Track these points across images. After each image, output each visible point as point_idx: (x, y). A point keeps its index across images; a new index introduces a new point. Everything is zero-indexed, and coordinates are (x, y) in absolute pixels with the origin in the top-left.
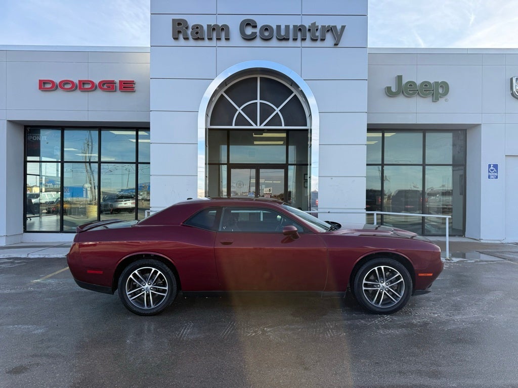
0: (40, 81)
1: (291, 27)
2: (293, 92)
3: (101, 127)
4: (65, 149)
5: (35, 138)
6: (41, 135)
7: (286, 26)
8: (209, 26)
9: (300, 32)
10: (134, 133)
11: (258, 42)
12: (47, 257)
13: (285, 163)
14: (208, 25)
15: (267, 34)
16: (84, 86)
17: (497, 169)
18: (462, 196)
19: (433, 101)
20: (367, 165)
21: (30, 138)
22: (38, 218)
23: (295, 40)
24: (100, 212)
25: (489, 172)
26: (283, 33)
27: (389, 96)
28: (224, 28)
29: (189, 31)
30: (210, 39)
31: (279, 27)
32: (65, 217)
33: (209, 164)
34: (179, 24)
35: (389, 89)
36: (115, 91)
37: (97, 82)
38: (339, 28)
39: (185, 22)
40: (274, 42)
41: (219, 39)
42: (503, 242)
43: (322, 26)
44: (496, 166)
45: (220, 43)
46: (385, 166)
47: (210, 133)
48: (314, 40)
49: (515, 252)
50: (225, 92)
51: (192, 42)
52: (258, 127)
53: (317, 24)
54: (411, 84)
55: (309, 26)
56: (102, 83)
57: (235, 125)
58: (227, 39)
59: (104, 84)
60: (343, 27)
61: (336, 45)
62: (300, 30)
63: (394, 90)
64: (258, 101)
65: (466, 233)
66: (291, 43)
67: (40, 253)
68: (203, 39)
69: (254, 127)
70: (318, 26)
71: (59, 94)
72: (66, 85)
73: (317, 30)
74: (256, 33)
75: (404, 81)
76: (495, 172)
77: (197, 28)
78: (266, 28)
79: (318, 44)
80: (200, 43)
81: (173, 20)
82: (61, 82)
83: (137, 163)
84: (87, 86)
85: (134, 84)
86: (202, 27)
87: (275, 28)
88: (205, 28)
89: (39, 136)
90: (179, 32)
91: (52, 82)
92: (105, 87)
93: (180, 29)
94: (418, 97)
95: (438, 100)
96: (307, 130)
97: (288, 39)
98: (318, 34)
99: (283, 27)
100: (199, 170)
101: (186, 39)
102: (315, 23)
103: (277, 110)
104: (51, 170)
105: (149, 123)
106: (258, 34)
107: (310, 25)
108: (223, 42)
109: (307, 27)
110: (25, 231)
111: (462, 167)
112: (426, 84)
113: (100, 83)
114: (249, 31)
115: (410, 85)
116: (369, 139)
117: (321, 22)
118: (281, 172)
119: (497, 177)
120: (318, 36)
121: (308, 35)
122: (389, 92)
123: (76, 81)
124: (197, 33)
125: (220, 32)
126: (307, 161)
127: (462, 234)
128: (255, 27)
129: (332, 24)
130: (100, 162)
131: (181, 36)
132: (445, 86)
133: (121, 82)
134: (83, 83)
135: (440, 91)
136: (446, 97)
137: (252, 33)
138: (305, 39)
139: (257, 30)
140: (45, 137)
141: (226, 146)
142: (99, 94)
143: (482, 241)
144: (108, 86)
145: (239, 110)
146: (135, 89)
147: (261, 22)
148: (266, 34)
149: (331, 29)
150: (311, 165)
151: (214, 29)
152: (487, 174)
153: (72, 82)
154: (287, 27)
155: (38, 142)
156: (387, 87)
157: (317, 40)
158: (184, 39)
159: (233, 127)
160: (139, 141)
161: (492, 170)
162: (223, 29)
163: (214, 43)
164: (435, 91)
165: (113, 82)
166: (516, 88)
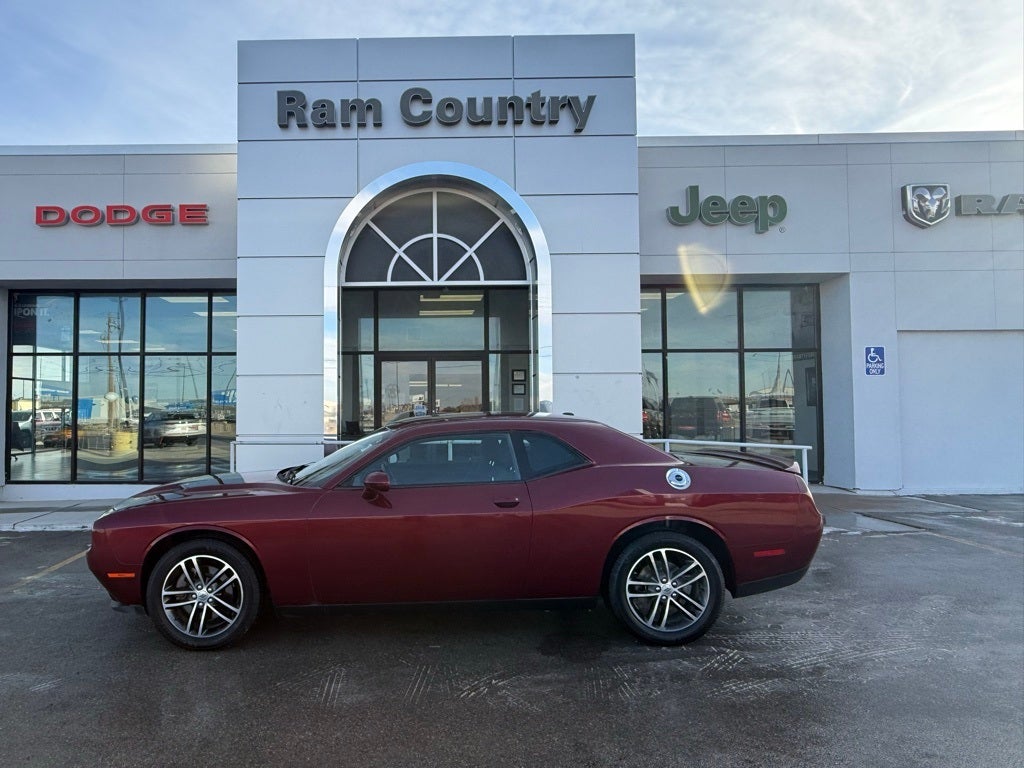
0: (39, 209)
1: (495, 101)
2: (499, 219)
3: (145, 290)
4: (81, 332)
5: (27, 312)
6: (38, 305)
7: (485, 99)
8: (344, 102)
9: (513, 110)
10: (205, 300)
11: (434, 129)
12: (48, 529)
13: (483, 349)
14: (342, 101)
15: (451, 114)
16: (118, 216)
17: (882, 357)
18: (814, 408)
19: (757, 232)
20: (644, 351)
21: (17, 312)
22: (30, 456)
23: (502, 123)
24: (143, 444)
25: (867, 362)
26: (479, 112)
27: (675, 225)
28: (374, 106)
29: (309, 112)
30: (346, 126)
31: (472, 101)
32: (81, 454)
33: (343, 353)
34: (290, 100)
35: (674, 211)
36: (173, 224)
37: (139, 208)
38: (583, 100)
39: (301, 95)
40: (464, 128)
41: (362, 125)
42: (898, 493)
43: (552, 98)
44: (880, 351)
45: (363, 133)
46: (669, 354)
47: (345, 293)
48: (537, 123)
49: (931, 515)
50: (373, 220)
51: (312, 132)
52: (436, 283)
53: (542, 95)
54: (716, 201)
55: (528, 98)
56: (150, 210)
57: (392, 280)
58: (378, 125)
59: (153, 211)
60: (591, 99)
61: (578, 131)
62: (511, 105)
63: (683, 212)
64: (435, 235)
65: (825, 477)
66: (494, 130)
67: (34, 522)
68: (333, 126)
69: (428, 282)
70: (544, 98)
71: (72, 231)
72: (84, 216)
73: (543, 105)
74: (431, 112)
75: (703, 197)
76: (878, 362)
77: (323, 106)
78: (449, 104)
79: (545, 129)
80: (328, 133)
81: (280, 94)
82: (75, 211)
83: (210, 354)
84: (121, 217)
85: (207, 210)
86: (331, 104)
87: (464, 102)
88: (338, 106)
89: (35, 308)
90: (290, 114)
91: (60, 211)
92: (154, 216)
93: (291, 109)
94: (729, 225)
95: (767, 230)
96: (526, 287)
97: (489, 123)
98: (544, 112)
99: (480, 102)
100: (326, 365)
101: (303, 126)
102: (539, 92)
103: (471, 251)
104: (54, 369)
105: (234, 281)
106: (434, 114)
107: (530, 95)
108: (370, 131)
109: (525, 100)
110: (8, 481)
111: (812, 354)
112: (742, 201)
113: (146, 210)
114: (417, 110)
115: (713, 204)
116: (643, 303)
117: (549, 91)
118: (476, 367)
119: (882, 372)
120: (544, 117)
121: (526, 115)
122: (675, 218)
123: (103, 208)
124: (323, 115)
125: (365, 112)
126: (528, 346)
127: (816, 479)
128: (428, 102)
129: (570, 95)
130: (143, 354)
131: (294, 122)
132: (778, 203)
133: (182, 207)
134: (114, 210)
135: (771, 212)
136: (782, 224)
137: (424, 112)
138: (520, 122)
139: (433, 108)
140: (46, 310)
141: (373, 320)
142: (144, 230)
143: (858, 493)
144: (159, 215)
145: (400, 252)
146: (209, 219)
147: (439, 93)
148: (449, 114)
149: (569, 103)
150: (536, 352)
151: (353, 108)
152: (864, 366)
153: (96, 210)
154: (488, 101)
155: (33, 318)
156: (672, 208)
157: (542, 123)
158: (299, 126)
159: (389, 283)
160: (214, 314)
161: (873, 358)
162: (369, 108)
163: (353, 132)
164: (761, 213)
165: (167, 209)
166: (912, 203)
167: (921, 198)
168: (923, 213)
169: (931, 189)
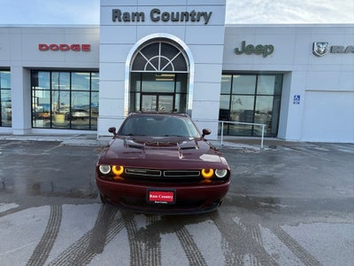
0: (40, 45)
1: (180, 13)
2: (179, 51)
3: (71, 71)
4: (52, 83)
5: (36, 77)
8: (133, 13)
9: (186, 16)
10: (89, 74)
11: (160, 22)
13: (174, 92)
15: (166, 17)
16: (63, 48)
19: (263, 57)
21: (33, 76)
23: (182, 21)
25: (294, 100)
26: (175, 17)
27: (237, 54)
28: (142, 15)
29: (122, 16)
30: (133, 21)
31: (173, 13)
33: (130, 92)
34: (116, 12)
35: (237, 49)
36: (80, 51)
37: (70, 45)
38: (208, 13)
39: (119, 11)
40: (170, 22)
41: (138, 21)
43: (198, 12)
44: (299, 97)
45: (139, 23)
46: (232, 95)
47: (131, 74)
48: (193, 21)
50: (141, 51)
51: (123, 23)
52: (159, 71)
53: (195, 11)
54: (251, 46)
58: (143, 21)
59: (74, 47)
60: (211, 13)
61: (206, 23)
63: (240, 50)
64: (160, 56)
65: (278, 135)
66: (179, 23)
68: (129, 21)
69: (157, 71)
71: (49, 52)
72: (54, 48)
73: (195, 15)
74: (159, 17)
75: (247, 45)
76: (298, 100)
77: (126, 15)
78: (166, 14)
79: (196, 23)
80: (127, 23)
81: (113, 10)
82: (51, 46)
83: (90, 91)
85: (90, 46)
86: (129, 14)
87: (170, 13)
88: (131, 14)
89: (38, 75)
90: (116, 17)
91: (46, 46)
93: (116, 15)
94: (254, 55)
95: (267, 56)
96: (187, 74)
98: (195, 17)
101: (120, 21)
103: (170, 62)
105: (99, 69)
106: (161, 17)
107: (191, 11)
108: (141, 23)
109: (190, 13)
110: (32, 127)
111: (278, 97)
112: (259, 46)
113: (72, 46)
114: (156, 16)
116: (223, 79)
117: (198, 10)
118: (171, 98)
119: (299, 103)
120: (195, 19)
121: (190, 18)
122: (237, 51)
123: (59, 45)
124: (126, 17)
125: (139, 16)
126: (186, 91)
127: (275, 136)
128: (159, 13)
129: (204, 11)
130: (71, 91)
131: (117, 20)
132: (271, 48)
133: (83, 45)
134: (62, 46)
135: (268, 51)
136: (272, 54)
138: (188, 20)
139: (160, 15)
140: (41, 76)
141: (140, 82)
142: (71, 52)
144: (76, 48)
145: (149, 61)
146: (91, 49)
147: (162, 10)
149: (204, 14)
150: (188, 94)
151: (136, 15)
153: (57, 46)
154: (178, 13)
157: (195, 21)
159: (145, 71)
160: (92, 78)
161: (296, 99)
163: (135, 23)
164: (265, 51)
165: (78, 46)
166: (316, 49)
167: (319, 46)
168: (319, 51)
169: (323, 44)
